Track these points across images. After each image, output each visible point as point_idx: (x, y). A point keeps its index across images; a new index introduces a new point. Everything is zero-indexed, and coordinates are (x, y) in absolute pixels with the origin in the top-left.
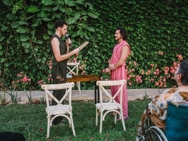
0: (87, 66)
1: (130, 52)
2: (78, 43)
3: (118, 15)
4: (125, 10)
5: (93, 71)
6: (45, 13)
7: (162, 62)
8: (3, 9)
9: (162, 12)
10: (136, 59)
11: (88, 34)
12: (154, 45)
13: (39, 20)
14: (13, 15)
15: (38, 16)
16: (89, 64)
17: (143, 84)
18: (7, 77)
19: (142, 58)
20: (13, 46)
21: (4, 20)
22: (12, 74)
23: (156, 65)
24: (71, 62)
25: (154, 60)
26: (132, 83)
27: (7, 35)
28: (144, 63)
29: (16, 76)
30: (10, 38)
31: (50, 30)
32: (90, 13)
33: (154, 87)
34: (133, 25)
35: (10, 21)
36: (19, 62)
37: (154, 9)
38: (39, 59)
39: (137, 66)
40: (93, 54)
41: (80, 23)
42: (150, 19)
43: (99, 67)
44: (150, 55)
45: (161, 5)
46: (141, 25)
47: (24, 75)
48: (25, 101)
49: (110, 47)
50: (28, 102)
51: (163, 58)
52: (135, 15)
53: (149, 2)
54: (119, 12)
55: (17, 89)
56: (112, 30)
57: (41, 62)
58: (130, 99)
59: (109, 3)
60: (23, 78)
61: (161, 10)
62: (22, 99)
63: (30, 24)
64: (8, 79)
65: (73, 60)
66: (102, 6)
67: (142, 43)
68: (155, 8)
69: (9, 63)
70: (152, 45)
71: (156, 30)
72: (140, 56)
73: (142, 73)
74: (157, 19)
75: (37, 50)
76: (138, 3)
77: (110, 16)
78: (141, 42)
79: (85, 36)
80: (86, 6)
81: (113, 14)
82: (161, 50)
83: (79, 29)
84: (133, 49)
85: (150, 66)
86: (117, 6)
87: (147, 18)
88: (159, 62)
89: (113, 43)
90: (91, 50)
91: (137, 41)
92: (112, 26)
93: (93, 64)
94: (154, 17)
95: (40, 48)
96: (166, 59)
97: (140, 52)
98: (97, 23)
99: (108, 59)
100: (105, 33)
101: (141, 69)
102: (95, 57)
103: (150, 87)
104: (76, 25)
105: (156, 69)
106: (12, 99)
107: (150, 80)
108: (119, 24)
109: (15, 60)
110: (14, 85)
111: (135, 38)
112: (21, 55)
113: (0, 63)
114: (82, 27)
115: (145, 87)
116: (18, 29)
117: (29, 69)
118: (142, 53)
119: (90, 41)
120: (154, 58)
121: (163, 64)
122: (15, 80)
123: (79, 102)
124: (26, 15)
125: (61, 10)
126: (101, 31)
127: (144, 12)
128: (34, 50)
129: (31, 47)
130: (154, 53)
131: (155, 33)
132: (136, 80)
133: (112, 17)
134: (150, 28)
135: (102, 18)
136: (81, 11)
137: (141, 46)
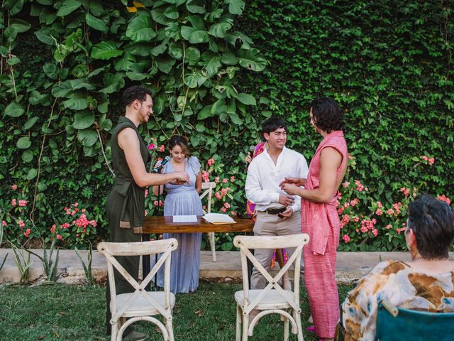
0: (237, 191)
2: (214, 132)
3: (316, 62)
4: (334, 49)
6: (135, 60)
7: (431, 183)
8: (35, 51)
9: (430, 53)
10: (364, 175)
11: (240, 111)
12: (409, 139)
13: (120, 76)
14: (58, 66)
15: (117, 67)
16: (242, 185)
17: (381, 239)
18: (41, 215)
19: (377, 172)
20: (56, 141)
21: (38, 76)
22: (53, 207)
23: (415, 189)
25: (411, 179)
26: (352, 236)
27: (43, 113)
28: (383, 186)
29: (62, 213)
30: (50, 120)
32: (244, 60)
34: (354, 87)
35: (51, 80)
36: (71, 177)
37: (410, 47)
39: (364, 193)
41: (220, 84)
42: (399, 72)
44: (400, 166)
45: (428, 37)
46: (375, 87)
47: (81, 210)
48: (77, 277)
49: (294, 142)
50: (85, 280)
51: (435, 174)
52: (361, 63)
53: (396, 30)
54: (317, 56)
55: (61, 245)
56: (301, 102)
58: (340, 279)
59: (293, 34)
60: (77, 217)
61: (428, 48)
62: (70, 271)
63: (96, 87)
64: (44, 219)
66: (276, 41)
67: (378, 135)
68: (412, 45)
69: (47, 180)
70: (405, 138)
71: (416, 100)
72: (374, 167)
73: (378, 210)
74: (418, 72)
76: (366, 31)
77: (296, 65)
78: (375, 131)
79: (231, 117)
80: (233, 43)
81: (305, 60)
82: (428, 152)
83: (216, 99)
84: (356, 150)
85: (401, 193)
86: (314, 40)
87: (392, 69)
88: (422, 183)
89: (302, 133)
91: (365, 128)
92: (301, 91)
94: (411, 68)
96: (443, 176)
97: (373, 157)
98: (263, 83)
101: (375, 200)
103: (400, 249)
104: (209, 89)
106: (47, 271)
107: (399, 230)
108: (318, 87)
109: (61, 173)
110: (56, 235)
111: (360, 122)
112: (76, 161)
113: (27, 180)
114: (223, 94)
115: (387, 248)
116: (67, 99)
117: (93, 196)
118: (379, 160)
119: (245, 129)
120: (411, 172)
121: (434, 189)
122: (59, 222)
123: (208, 283)
124: (89, 65)
125: (172, 54)
126: (272, 103)
127: (384, 56)
128: (106, 149)
129: (98, 143)
130: (409, 160)
131: (413, 107)
132: (362, 228)
133: (300, 69)
134: (399, 94)
135: (276, 72)
136: (222, 55)
137: (375, 141)
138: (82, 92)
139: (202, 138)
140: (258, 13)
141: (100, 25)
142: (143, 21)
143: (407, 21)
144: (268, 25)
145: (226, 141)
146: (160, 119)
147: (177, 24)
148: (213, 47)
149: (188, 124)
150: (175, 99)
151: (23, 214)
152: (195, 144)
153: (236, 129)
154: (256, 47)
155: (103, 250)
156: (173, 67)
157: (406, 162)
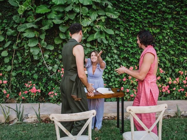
0: (105, 74)
2: (94, 47)
3: (141, 14)
4: (149, 8)
5: (112, 80)
6: (57, 14)
8: (9, 10)
10: (163, 65)
11: (107, 37)
12: (183, 49)
13: (50, 22)
14: (20, 17)
15: (49, 17)
16: (107, 71)
18: (14, 87)
19: (168, 65)
20: (20, 52)
21: (10, 22)
22: (19, 83)
23: (186, 72)
27: (13, 39)
28: (171, 70)
29: (24, 86)
30: (17, 43)
31: (62, 33)
32: (108, 13)
33: (184, 98)
34: (158, 26)
35: (17, 24)
36: (27, 69)
37: (183, 7)
38: (50, 67)
39: (163, 74)
40: (112, 60)
41: (97, 24)
42: (178, 18)
44: (178, 61)
46: (168, 25)
47: (33, 84)
48: (33, 119)
49: (131, 51)
50: (37, 120)
52: (161, 14)
54: (142, 11)
55: (24, 101)
56: (134, 32)
57: (52, 70)
60: (31, 88)
62: (29, 116)
63: (39, 26)
64: (15, 89)
66: (123, 5)
67: (169, 47)
69: (16, 71)
70: (181, 49)
71: (186, 31)
73: (170, 82)
75: (47, 56)
77: (132, 16)
79: (103, 40)
80: (104, 5)
81: (136, 13)
83: (96, 32)
84: (159, 54)
85: (179, 73)
86: (140, 4)
87: (175, 18)
89: (135, 47)
91: (163, 44)
92: (134, 27)
93: (112, 72)
94: (184, 16)
95: (51, 54)
97: (167, 57)
98: (116, 24)
99: (129, 65)
100: (126, 35)
101: (168, 77)
102: (115, 63)
103: (179, 99)
105: (185, 77)
106: (18, 116)
107: (179, 90)
108: (142, 25)
109: (23, 68)
110: (22, 97)
111: (161, 41)
112: (30, 62)
113: (7, 71)
114: (99, 29)
115: (173, 98)
116: (26, 32)
117: (38, 78)
118: (169, 59)
119: (109, 45)
120: (184, 64)
122: (23, 90)
124: (35, 16)
125: (75, 10)
126: (121, 33)
127: (172, 11)
128: (44, 56)
129: (40, 53)
130: (183, 58)
131: (184, 34)
132: (163, 90)
133: (134, 17)
134: (178, 28)
135: (122, 19)
136: (98, 11)
137: (168, 50)
138: (32, 29)
139: (89, 50)
148: (94, 7)
149: (82, 44)
151: (5, 87)
152: (86, 53)
153: (105, 46)
154: (113, 7)
155: (53, 118)
156: (75, 16)
157: (182, 60)
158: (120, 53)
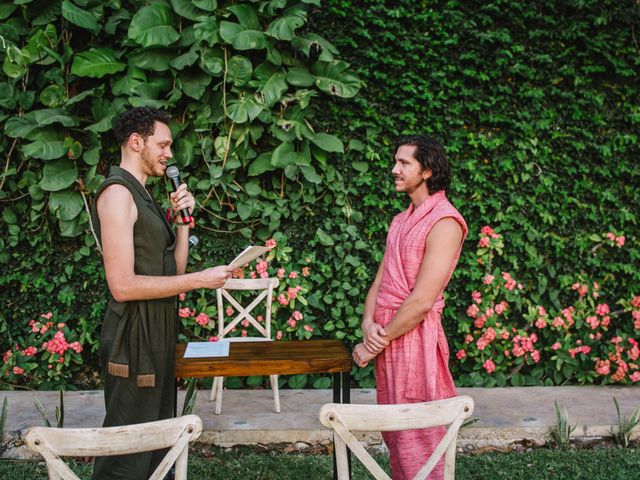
0: (313, 291)
1: (490, 237)
2: (275, 196)
3: (438, 84)
4: (467, 63)
5: (336, 313)
6: (144, 79)
7: (620, 275)
9: (618, 71)
10: (515, 263)
11: (318, 162)
12: (586, 206)
13: (119, 104)
14: (19, 87)
15: (116, 90)
16: (320, 281)
17: (544, 366)
19: (536, 259)
20: (16, 211)
22: (10, 320)
23: (596, 286)
24: (247, 276)
26: (498, 362)
28: (544, 281)
29: (26, 330)
30: (4, 176)
32: (323, 79)
33: (591, 380)
34: (499, 124)
35: (5, 111)
36: (41, 270)
37: (585, 63)
39: (516, 292)
40: (337, 243)
41: (284, 118)
42: (568, 100)
43: (362, 296)
44: (572, 248)
45: (613, 46)
46: (532, 124)
47: (56, 324)
51: (627, 261)
52: (510, 85)
53: (564, 34)
54: (441, 74)
55: (22, 383)
58: (490, 442)
59: (401, 38)
60: (50, 337)
61: (615, 63)
63: (80, 122)
65: (254, 269)
66: (375, 50)
67: (538, 198)
68: (587, 58)
70: (579, 205)
71: (595, 145)
72: (531, 251)
73: (539, 320)
74: (599, 100)
76: (518, 35)
77: (406, 88)
78: (532, 194)
79: (304, 171)
80: (306, 52)
81: (420, 80)
82: (614, 227)
83: (279, 142)
84: (502, 224)
85: (572, 291)
87: (557, 95)
88: (607, 276)
90: (328, 225)
91: (516, 189)
93: (336, 283)
94: (587, 94)
96: (637, 263)
97: (529, 235)
98: (355, 117)
100: (384, 157)
101: (534, 304)
102: (347, 254)
103: (574, 382)
105: (596, 305)
107: (573, 351)
108: (442, 123)
109: (24, 264)
111: (509, 179)
112: (48, 244)
114: (289, 133)
115: (553, 379)
116: (31, 142)
117: (77, 301)
118: (539, 240)
119: (326, 190)
120: (589, 258)
121: (624, 284)
122: (20, 346)
123: (267, 452)
124: (68, 86)
125: (206, 67)
126: (369, 148)
127: (546, 75)
129: (83, 215)
130: (586, 239)
131: (590, 156)
132: (515, 349)
133: (414, 94)
134: (568, 135)
135: (374, 99)
136: (287, 71)
137: (533, 210)
138: (56, 129)
139: (255, 205)
140: (346, 5)
141: (86, 20)
142: (156, 13)
143: (580, 20)
144: (363, 24)
145: (295, 211)
146: (187, 174)
147: (214, 18)
149: (232, 183)
150: (211, 141)
152: (244, 216)
153: (311, 191)
154: (343, 59)
155: (37, 443)
156: (207, 88)
157: (582, 243)
158: (368, 218)
